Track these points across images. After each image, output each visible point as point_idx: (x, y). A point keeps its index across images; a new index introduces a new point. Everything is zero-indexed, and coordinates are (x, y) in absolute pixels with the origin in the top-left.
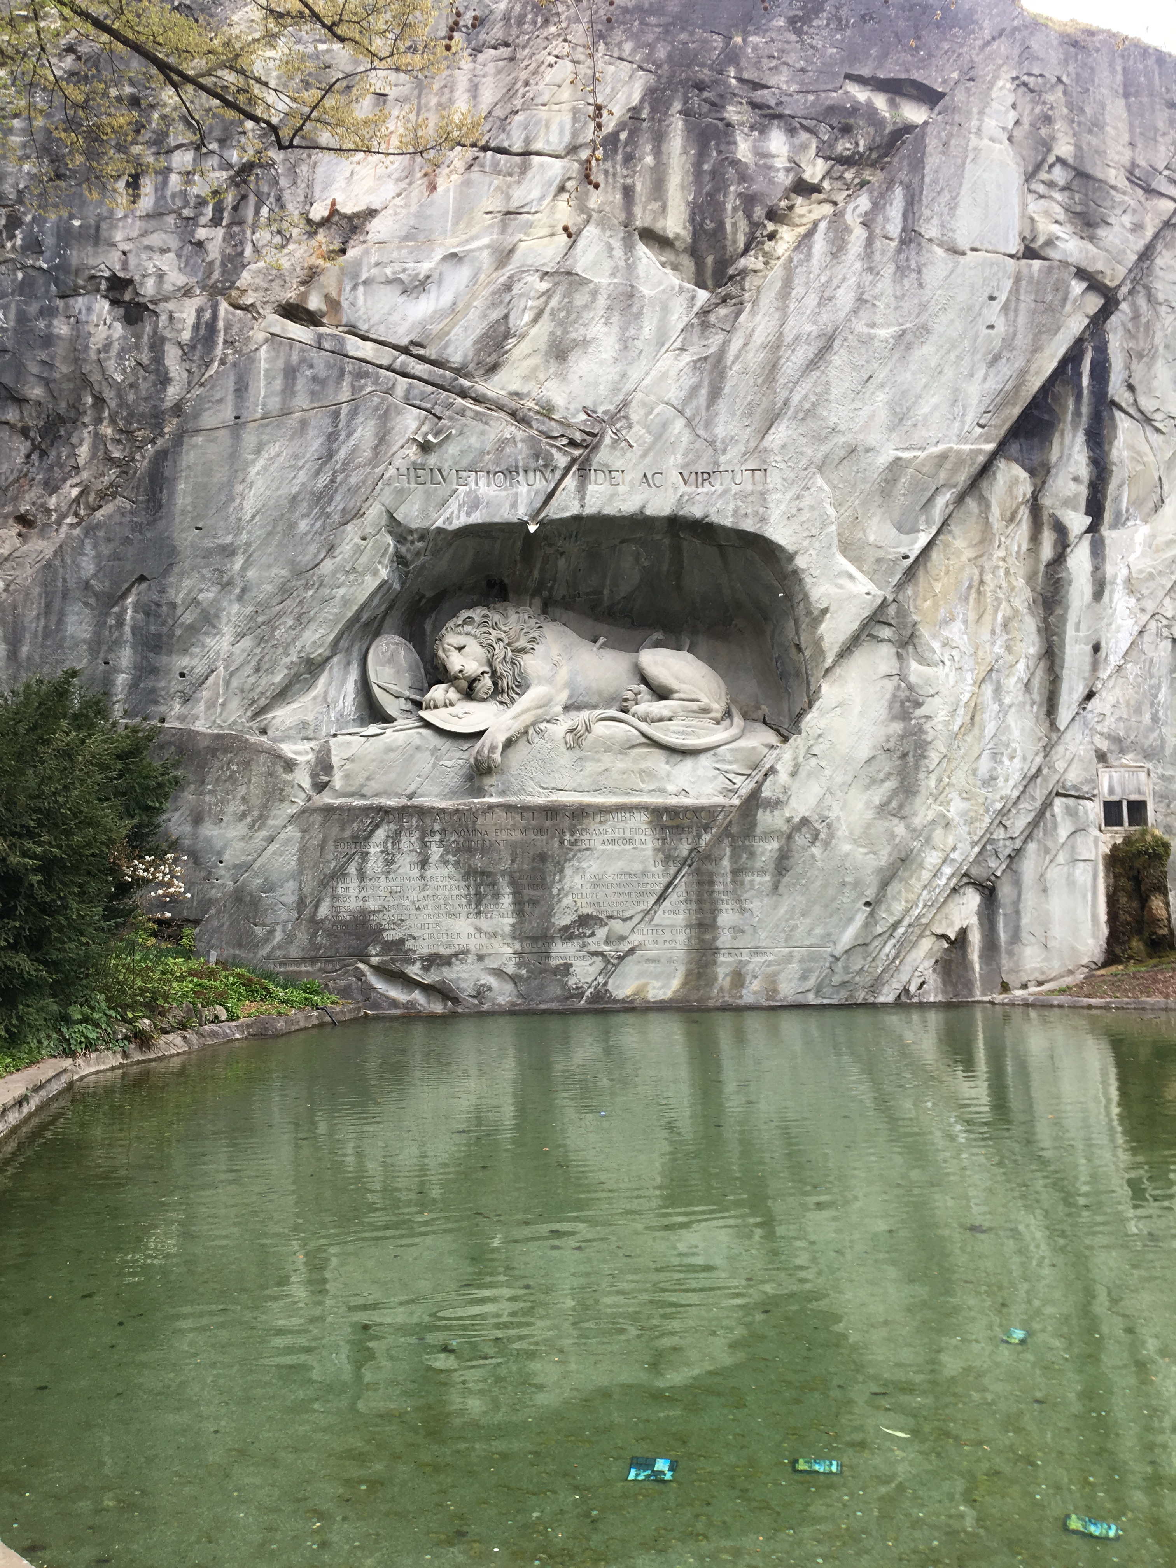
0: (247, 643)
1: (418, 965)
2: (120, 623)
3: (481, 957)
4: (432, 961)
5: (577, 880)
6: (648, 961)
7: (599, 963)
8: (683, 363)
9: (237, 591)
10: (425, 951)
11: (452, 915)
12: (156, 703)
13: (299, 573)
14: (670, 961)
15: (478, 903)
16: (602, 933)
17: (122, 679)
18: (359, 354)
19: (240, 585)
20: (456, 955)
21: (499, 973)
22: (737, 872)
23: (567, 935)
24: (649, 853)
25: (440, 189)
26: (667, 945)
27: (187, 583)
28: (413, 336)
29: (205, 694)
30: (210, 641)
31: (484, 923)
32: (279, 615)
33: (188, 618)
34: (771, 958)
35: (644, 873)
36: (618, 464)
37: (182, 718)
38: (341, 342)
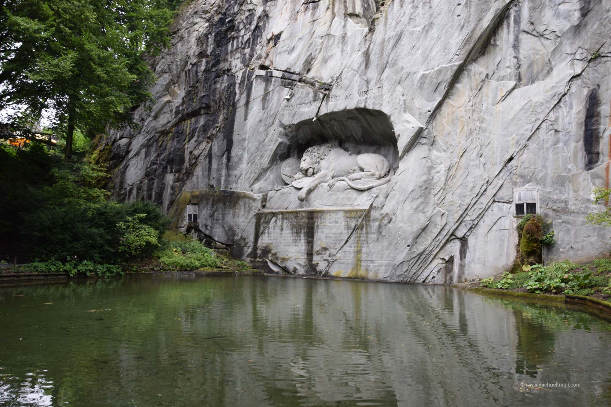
0: (249, 165)
1: (280, 261)
2: (222, 164)
3: (295, 259)
4: (284, 260)
5: (322, 235)
6: (342, 263)
7: (327, 263)
8: (358, 56)
9: (246, 151)
10: (282, 257)
11: (289, 246)
12: (230, 184)
13: (260, 144)
14: (348, 264)
15: (296, 242)
16: (328, 253)
17: (223, 178)
18: (275, 75)
19: (247, 149)
20: (289, 258)
21: (300, 264)
22: (367, 233)
23: (318, 254)
24: (343, 226)
25: (298, 19)
26: (348, 258)
27: (236, 150)
28: (288, 67)
29: (240, 181)
30: (241, 166)
31: (296, 248)
32: (256, 156)
33: (236, 160)
34: (376, 264)
35: (341, 233)
36: (339, 94)
37: (235, 188)
38: (271, 72)
